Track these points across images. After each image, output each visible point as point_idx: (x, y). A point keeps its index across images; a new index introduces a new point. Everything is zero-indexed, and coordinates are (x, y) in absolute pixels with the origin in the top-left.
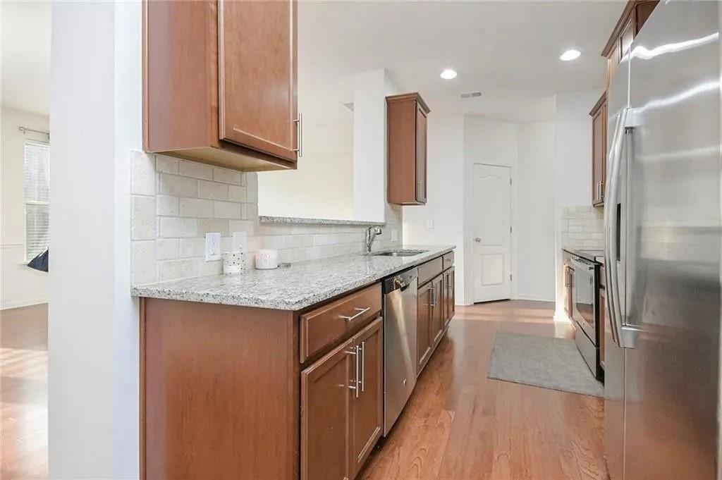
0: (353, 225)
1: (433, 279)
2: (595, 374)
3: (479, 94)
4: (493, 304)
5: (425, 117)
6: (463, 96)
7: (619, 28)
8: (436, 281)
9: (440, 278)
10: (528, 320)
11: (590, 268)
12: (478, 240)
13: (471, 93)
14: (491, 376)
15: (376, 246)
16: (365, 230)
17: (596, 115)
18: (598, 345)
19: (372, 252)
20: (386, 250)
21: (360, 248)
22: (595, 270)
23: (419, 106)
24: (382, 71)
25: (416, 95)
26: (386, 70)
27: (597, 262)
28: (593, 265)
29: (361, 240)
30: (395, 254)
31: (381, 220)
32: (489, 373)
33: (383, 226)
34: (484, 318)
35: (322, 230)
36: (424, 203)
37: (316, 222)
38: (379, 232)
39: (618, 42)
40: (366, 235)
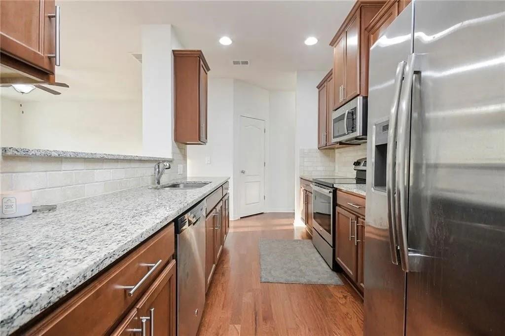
0: (141, 161)
1: (216, 206)
2: (332, 267)
3: (246, 63)
4: (253, 217)
5: (206, 74)
6: (235, 63)
7: (344, 26)
8: (218, 208)
9: (221, 204)
10: (278, 228)
11: (330, 192)
12: (243, 172)
13: (240, 61)
14: (263, 280)
15: (164, 180)
16: (154, 165)
17: (321, 88)
18: (334, 246)
19: (161, 184)
20: (175, 182)
21: (149, 181)
22: (333, 193)
23: (202, 63)
24: (169, 26)
25: (199, 53)
26: (172, 26)
27: (334, 188)
28: (331, 190)
29: (150, 174)
30: (181, 186)
31: (169, 156)
32: (261, 278)
33: (170, 161)
34: (250, 229)
35: (105, 166)
36: (205, 143)
37: (98, 156)
38: (168, 167)
39: (344, 35)
40: (155, 169)
